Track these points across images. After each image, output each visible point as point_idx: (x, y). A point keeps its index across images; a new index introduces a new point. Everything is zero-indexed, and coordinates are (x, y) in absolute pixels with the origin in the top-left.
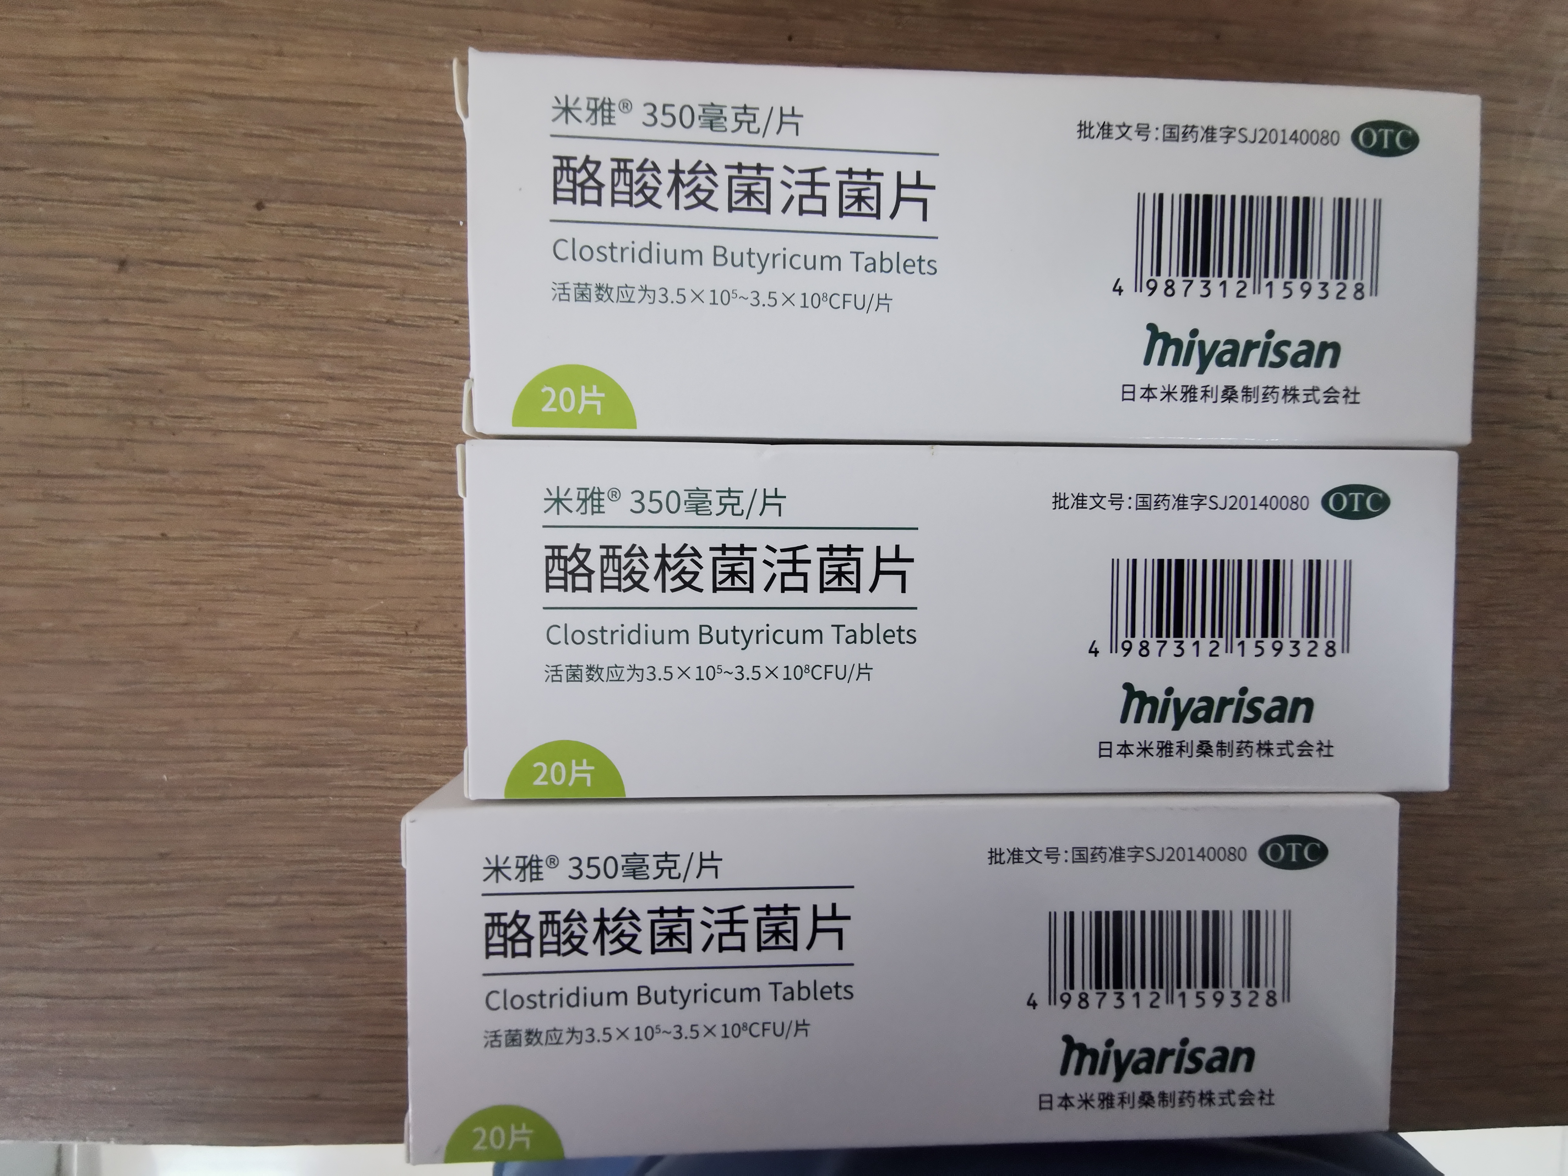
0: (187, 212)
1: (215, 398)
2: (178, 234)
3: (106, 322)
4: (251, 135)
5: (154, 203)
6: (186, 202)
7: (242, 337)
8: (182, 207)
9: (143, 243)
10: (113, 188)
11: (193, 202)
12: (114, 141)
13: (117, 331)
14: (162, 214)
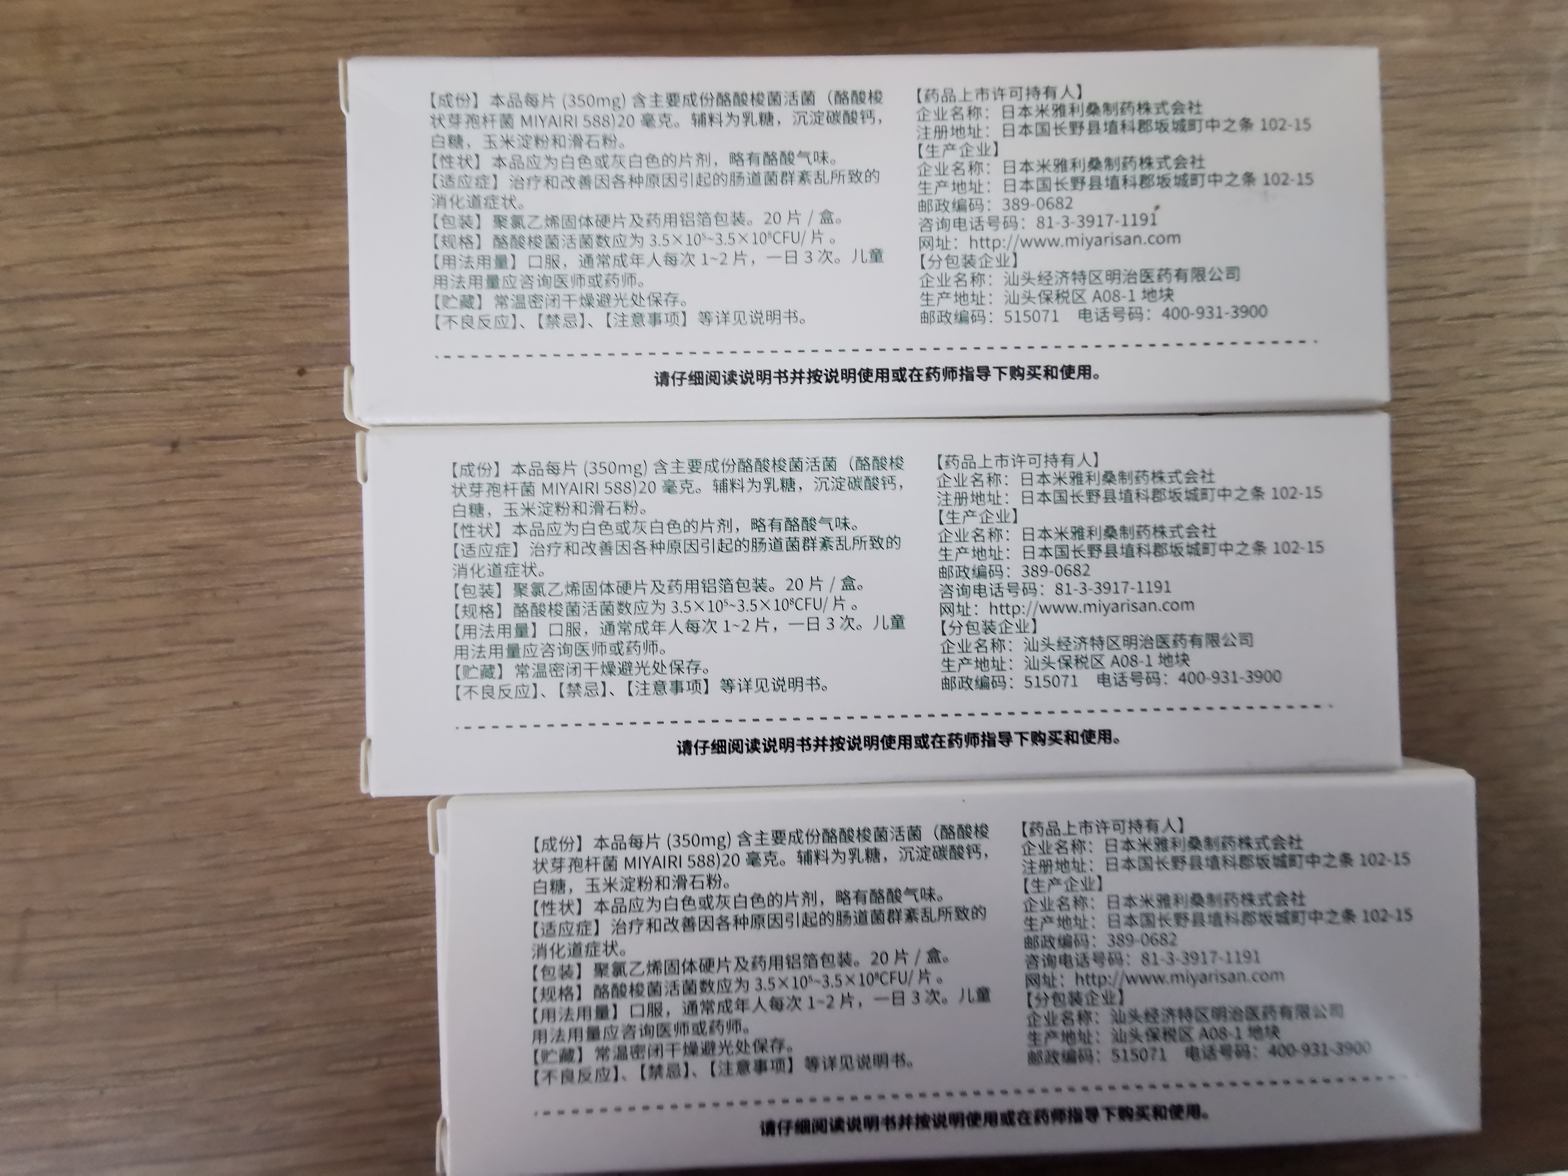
0: (232, 387)
1: (276, 562)
2: (225, 409)
3: (163, 503)
4: (287, 307)
5: (200, 384)
6: (230, 378)
7: (295, 499)
8: (227, 383)
9: (192, 423)
10: (160, 374)
11: (236, 377)
12: (157, 329)
13: (174, 510)
14: (209, 393)
